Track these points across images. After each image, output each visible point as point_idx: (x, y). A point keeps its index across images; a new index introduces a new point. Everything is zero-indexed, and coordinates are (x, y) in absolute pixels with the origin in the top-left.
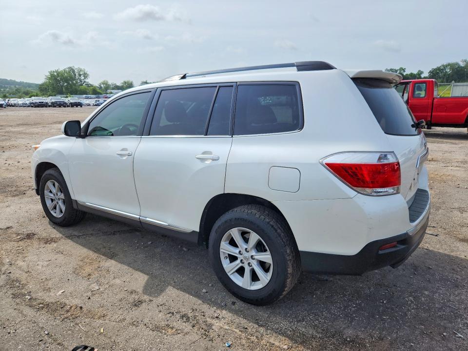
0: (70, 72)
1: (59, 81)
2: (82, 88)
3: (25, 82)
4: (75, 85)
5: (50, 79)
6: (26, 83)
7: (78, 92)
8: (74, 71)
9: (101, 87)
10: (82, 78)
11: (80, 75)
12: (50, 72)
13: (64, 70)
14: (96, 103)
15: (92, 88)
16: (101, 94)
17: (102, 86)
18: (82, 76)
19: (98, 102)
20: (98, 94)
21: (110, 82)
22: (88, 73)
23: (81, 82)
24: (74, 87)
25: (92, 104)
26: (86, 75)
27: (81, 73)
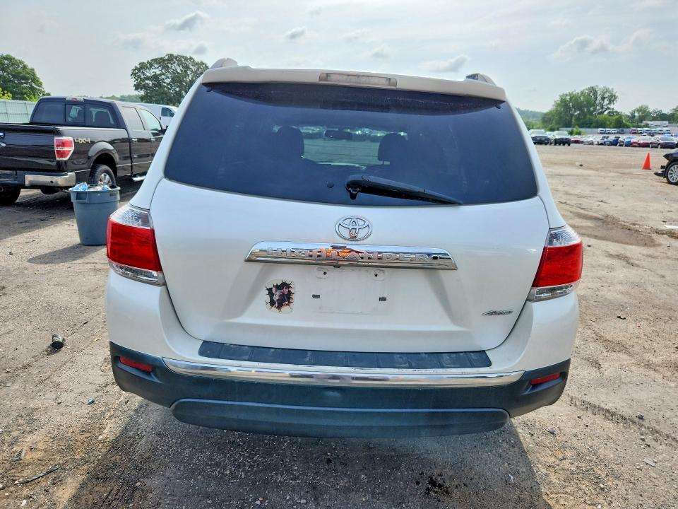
0: (589, 95)
1: (570, 108)
2: (600, 117)
3: (530, 110)
4: (591, 113)
5: (558, 105)
6: (531, 112)
7: (594, 124)
8: (595, 93)
9: (633, 116)
10: (606, 102)
11: (603, 99)
12: (561, 96)
13: (582, 93)
14: (603, 141)
15: (616, 117)
16: (628, 127)
17: (636, 114)
18: (606, 100)
19: (605, 140)
20: (624, 127)
21: (651, 109)
22: (617, 94)
23: (602, 108)
24: (588, 116)
25: (596, 143)
26: (612, 98)
27: (606, 95)
